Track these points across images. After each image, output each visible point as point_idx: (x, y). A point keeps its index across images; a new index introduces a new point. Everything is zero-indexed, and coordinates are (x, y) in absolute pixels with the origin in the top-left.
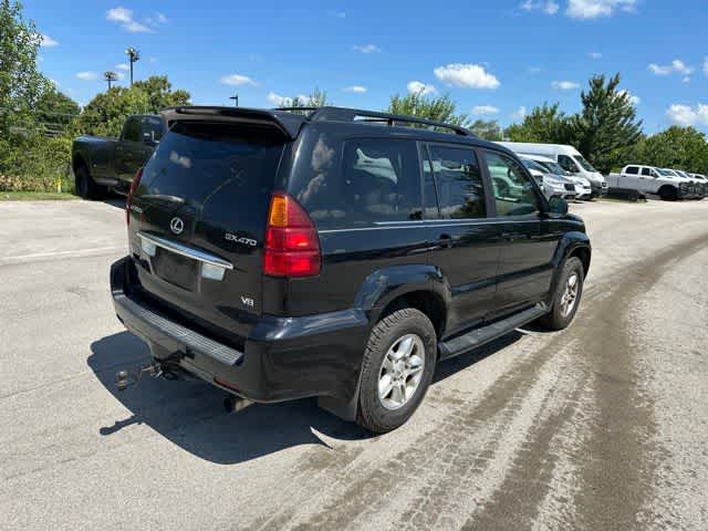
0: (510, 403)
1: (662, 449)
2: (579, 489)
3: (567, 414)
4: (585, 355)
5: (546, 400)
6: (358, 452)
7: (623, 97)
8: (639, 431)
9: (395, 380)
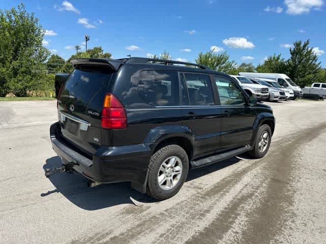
0: (225, 190)
1: (292, 213)
2: (246, 228)
3: (250, 196)
4: (268, 170)
5: (242, 189)
6: (149, 208)
7: (311, 50)
8: (284, 205)
9: (167, 176)
